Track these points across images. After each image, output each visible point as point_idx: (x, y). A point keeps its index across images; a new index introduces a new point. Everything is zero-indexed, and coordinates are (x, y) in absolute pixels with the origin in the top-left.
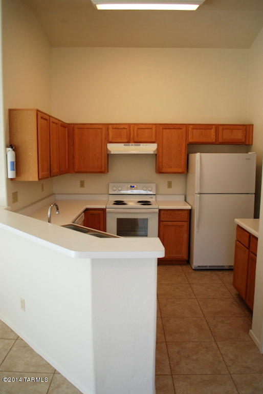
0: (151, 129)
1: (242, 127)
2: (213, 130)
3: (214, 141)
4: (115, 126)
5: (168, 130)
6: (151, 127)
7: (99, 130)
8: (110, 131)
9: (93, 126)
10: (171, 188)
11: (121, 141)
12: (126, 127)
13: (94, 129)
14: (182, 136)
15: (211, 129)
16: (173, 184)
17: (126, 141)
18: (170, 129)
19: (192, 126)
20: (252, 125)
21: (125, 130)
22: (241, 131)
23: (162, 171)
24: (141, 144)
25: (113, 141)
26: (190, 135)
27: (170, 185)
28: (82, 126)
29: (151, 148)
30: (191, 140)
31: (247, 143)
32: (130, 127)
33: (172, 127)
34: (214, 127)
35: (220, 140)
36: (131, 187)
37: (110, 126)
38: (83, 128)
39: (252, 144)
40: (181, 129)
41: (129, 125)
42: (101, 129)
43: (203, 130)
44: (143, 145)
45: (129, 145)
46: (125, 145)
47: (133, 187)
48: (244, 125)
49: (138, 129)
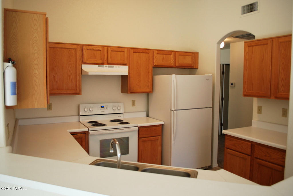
0: (124, 52)
1: (191, 54)
2: (172, 56)
3: (173, 65)
4: (90, 48)
5: (137, 54)
6: (123, 50)
7: (73, 51)
8: (85, 52)
9: (67, 46)
10: (135, 106)
11: (96, 62)
12: (101, 48)
13: (68, 49)
14: (149, 60)
15: (171, 55)
16: (136, 103)
17: (101, 62)
18: (139, 53)
19: (156, 51)
20: (198, 53)
21: (99, 52)
22: (191, 57)
23: (133, 91)
24: (114, 66)
25: (87, 62)
26: (155, 60)
27: (133, 103)
28: (56, 46)
29: (124, 70)
30: (155, 64)
31: (195, 68)
32: (104, 49)
33: (141, 52)
34: (173, 53)
35: (177, 65)
36: (101, 107)
37: (85, 47)
38: (57, 48)
39: (198, 68)
40: (148, 53)
41: (103, 46)
42: (75, 49)
43: (165, 55)
44: (116, 67)
45: (103, 67)
46: (99, 67)
47: (104, 107)
48: (193, 53)
49: (112, 51)
